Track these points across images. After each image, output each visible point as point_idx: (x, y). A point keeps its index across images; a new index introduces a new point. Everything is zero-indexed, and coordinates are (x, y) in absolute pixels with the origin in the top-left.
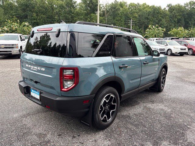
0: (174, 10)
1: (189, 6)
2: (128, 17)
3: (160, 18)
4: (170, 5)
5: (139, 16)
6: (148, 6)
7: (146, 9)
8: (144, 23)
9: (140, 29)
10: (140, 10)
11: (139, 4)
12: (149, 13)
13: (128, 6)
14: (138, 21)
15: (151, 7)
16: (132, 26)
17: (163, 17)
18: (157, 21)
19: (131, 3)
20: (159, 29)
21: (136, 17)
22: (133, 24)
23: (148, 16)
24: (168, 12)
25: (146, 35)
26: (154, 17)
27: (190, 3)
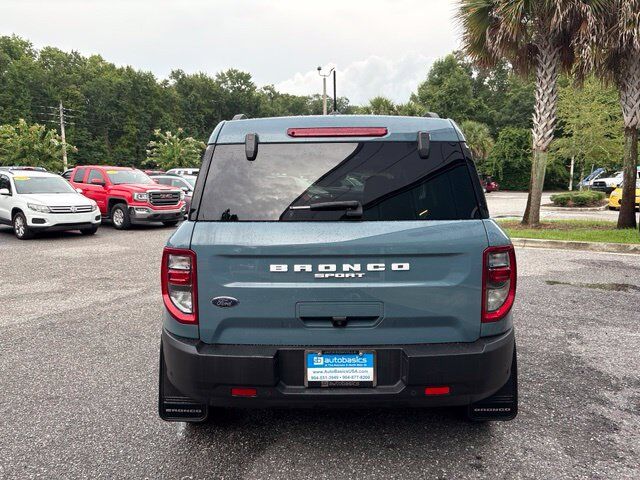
0: (191, 88)
1: (229, 83)
2: (45, 95)
3: (157, 108)
4: (178, 73)
5: (87, 95)
6: (112, 67)
7: (107, 75)
8: (106, 120)
9: (94, 139)
10: (86, 77)
11: (78, 57)
12: (120, 90)
13: (38, 56)
14: (85, 112)
15: (122, 70)
16: (66, 128)
17: (164, 107)
18: (149, 117)
19: (49, 49)
20: (187, 143)
21: (74, 98)
22: (67, 120)
23: (119, 97)
24: (175, 92)
25: (149, 159)
26: (136, 104)
27: (230, 74)
